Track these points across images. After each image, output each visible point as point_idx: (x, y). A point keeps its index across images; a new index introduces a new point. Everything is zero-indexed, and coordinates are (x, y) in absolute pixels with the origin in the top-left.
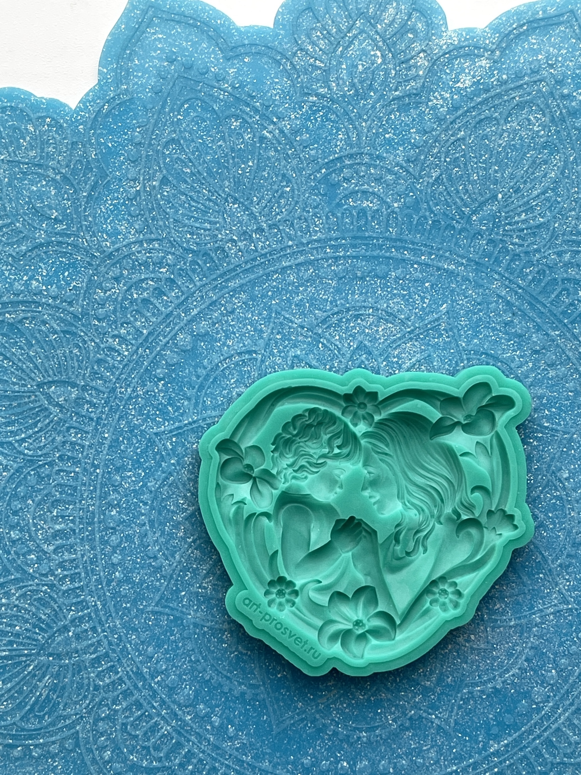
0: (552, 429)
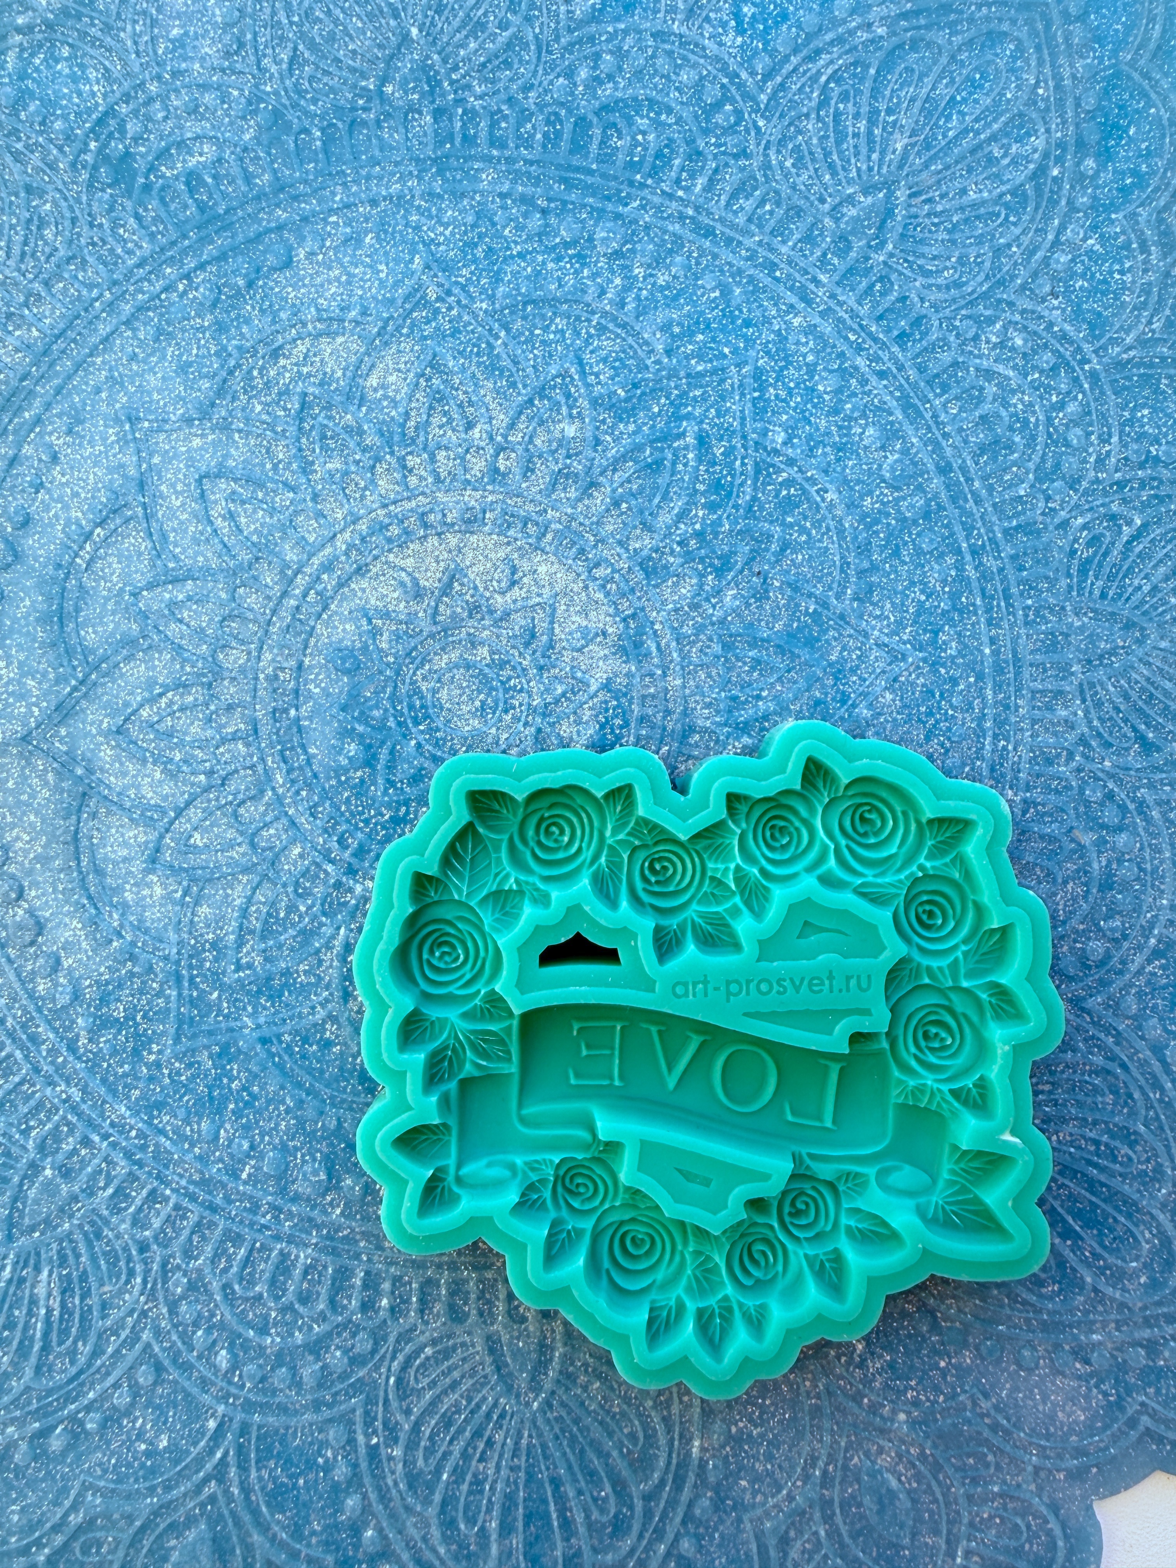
0: (714, 372)
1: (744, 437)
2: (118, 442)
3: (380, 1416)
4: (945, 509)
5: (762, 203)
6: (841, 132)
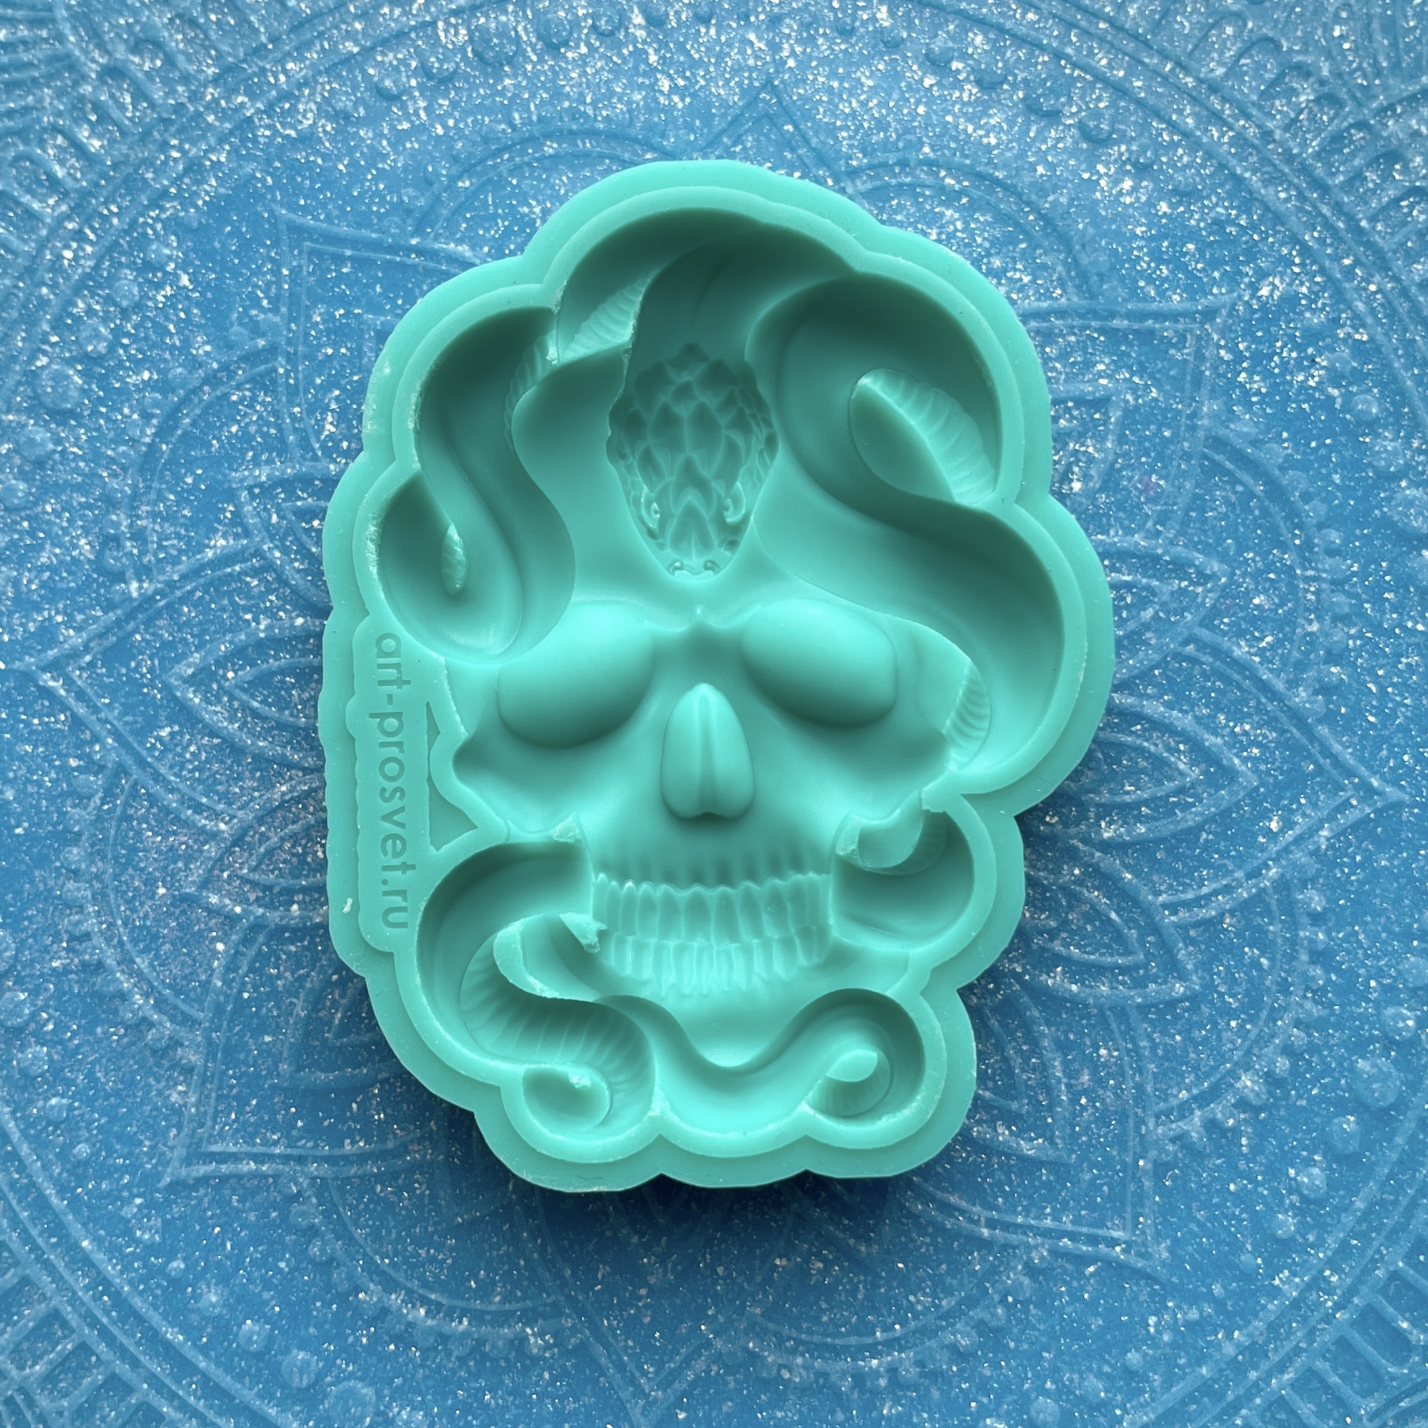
1: (580, 1312)
2: (1373, 756)
4: (260, 1396)
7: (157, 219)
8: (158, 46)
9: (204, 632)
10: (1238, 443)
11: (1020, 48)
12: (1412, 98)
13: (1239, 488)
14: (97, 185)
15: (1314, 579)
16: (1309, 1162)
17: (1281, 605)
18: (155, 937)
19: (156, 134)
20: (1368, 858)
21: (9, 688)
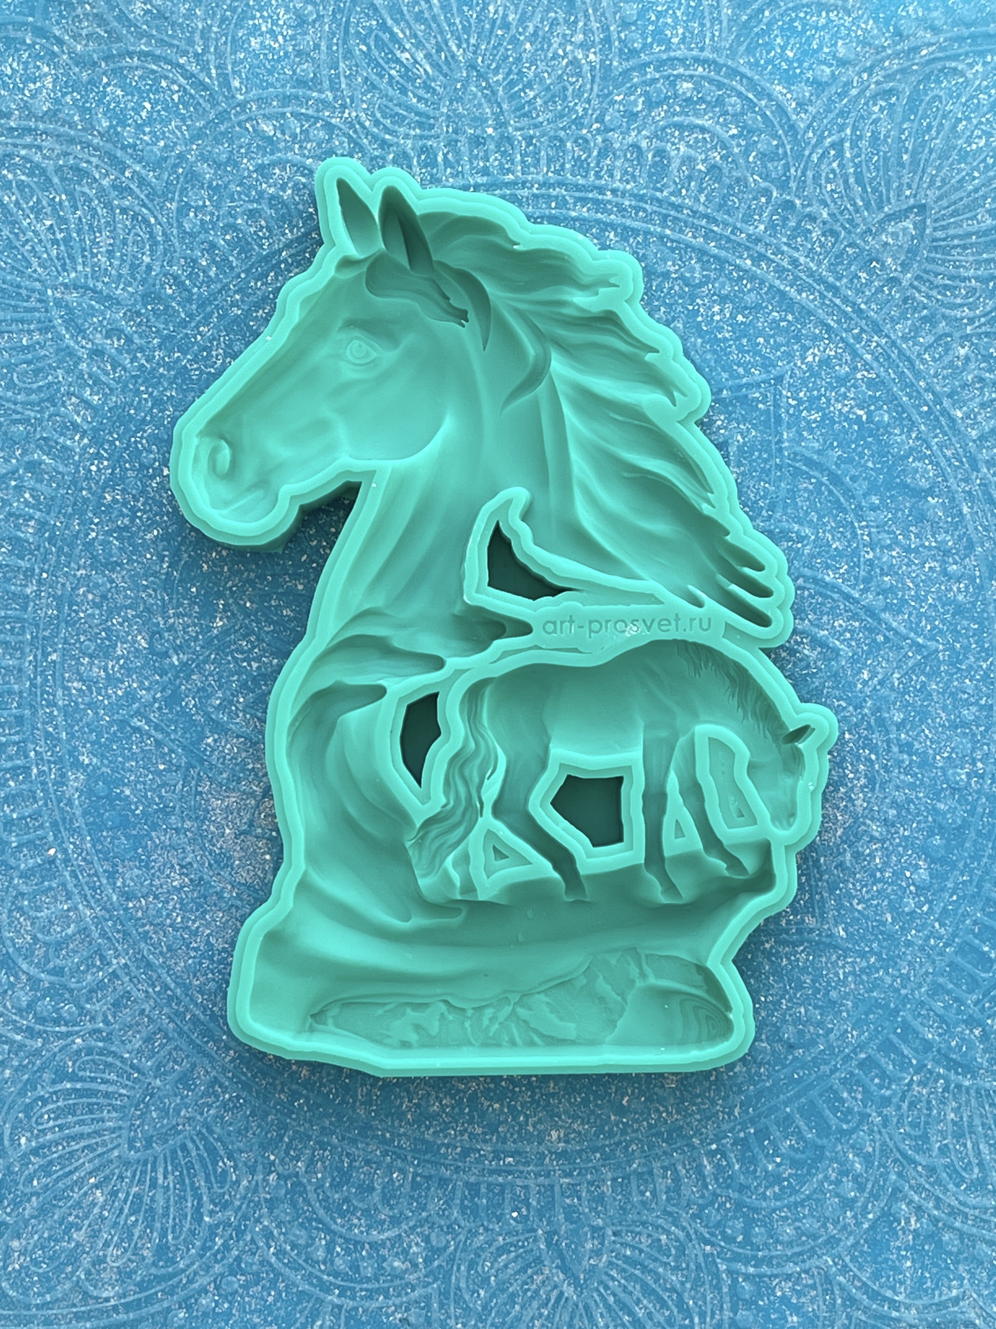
2: (917, 624)
3: (137, 191)
5: (654, 1194)
6: (649, 1294)
7: (141, 438)
8: (122, 331)
9: (221, 677)
10: (807, 454)
11: (638, 235)
12: (881, 222)
13: (813, 480)
14: (102, 423)
15: (867, 527)
16: (917, 867)
17: (849, 546)
18: (230, 858)
19: (131, 386)
20: (924, 685)
21: (115, 733)
